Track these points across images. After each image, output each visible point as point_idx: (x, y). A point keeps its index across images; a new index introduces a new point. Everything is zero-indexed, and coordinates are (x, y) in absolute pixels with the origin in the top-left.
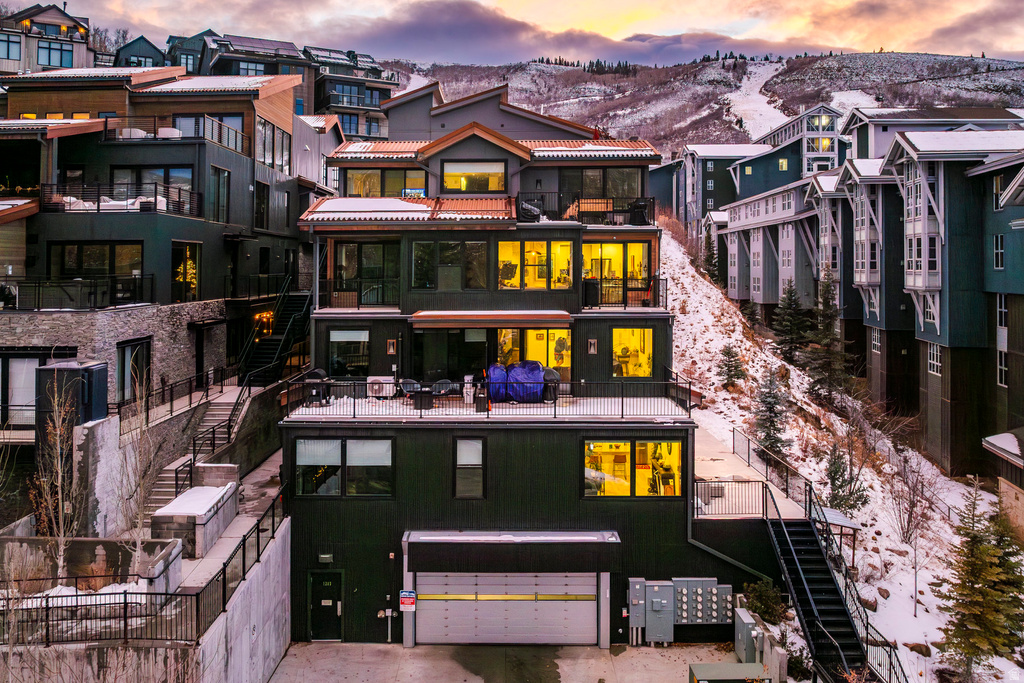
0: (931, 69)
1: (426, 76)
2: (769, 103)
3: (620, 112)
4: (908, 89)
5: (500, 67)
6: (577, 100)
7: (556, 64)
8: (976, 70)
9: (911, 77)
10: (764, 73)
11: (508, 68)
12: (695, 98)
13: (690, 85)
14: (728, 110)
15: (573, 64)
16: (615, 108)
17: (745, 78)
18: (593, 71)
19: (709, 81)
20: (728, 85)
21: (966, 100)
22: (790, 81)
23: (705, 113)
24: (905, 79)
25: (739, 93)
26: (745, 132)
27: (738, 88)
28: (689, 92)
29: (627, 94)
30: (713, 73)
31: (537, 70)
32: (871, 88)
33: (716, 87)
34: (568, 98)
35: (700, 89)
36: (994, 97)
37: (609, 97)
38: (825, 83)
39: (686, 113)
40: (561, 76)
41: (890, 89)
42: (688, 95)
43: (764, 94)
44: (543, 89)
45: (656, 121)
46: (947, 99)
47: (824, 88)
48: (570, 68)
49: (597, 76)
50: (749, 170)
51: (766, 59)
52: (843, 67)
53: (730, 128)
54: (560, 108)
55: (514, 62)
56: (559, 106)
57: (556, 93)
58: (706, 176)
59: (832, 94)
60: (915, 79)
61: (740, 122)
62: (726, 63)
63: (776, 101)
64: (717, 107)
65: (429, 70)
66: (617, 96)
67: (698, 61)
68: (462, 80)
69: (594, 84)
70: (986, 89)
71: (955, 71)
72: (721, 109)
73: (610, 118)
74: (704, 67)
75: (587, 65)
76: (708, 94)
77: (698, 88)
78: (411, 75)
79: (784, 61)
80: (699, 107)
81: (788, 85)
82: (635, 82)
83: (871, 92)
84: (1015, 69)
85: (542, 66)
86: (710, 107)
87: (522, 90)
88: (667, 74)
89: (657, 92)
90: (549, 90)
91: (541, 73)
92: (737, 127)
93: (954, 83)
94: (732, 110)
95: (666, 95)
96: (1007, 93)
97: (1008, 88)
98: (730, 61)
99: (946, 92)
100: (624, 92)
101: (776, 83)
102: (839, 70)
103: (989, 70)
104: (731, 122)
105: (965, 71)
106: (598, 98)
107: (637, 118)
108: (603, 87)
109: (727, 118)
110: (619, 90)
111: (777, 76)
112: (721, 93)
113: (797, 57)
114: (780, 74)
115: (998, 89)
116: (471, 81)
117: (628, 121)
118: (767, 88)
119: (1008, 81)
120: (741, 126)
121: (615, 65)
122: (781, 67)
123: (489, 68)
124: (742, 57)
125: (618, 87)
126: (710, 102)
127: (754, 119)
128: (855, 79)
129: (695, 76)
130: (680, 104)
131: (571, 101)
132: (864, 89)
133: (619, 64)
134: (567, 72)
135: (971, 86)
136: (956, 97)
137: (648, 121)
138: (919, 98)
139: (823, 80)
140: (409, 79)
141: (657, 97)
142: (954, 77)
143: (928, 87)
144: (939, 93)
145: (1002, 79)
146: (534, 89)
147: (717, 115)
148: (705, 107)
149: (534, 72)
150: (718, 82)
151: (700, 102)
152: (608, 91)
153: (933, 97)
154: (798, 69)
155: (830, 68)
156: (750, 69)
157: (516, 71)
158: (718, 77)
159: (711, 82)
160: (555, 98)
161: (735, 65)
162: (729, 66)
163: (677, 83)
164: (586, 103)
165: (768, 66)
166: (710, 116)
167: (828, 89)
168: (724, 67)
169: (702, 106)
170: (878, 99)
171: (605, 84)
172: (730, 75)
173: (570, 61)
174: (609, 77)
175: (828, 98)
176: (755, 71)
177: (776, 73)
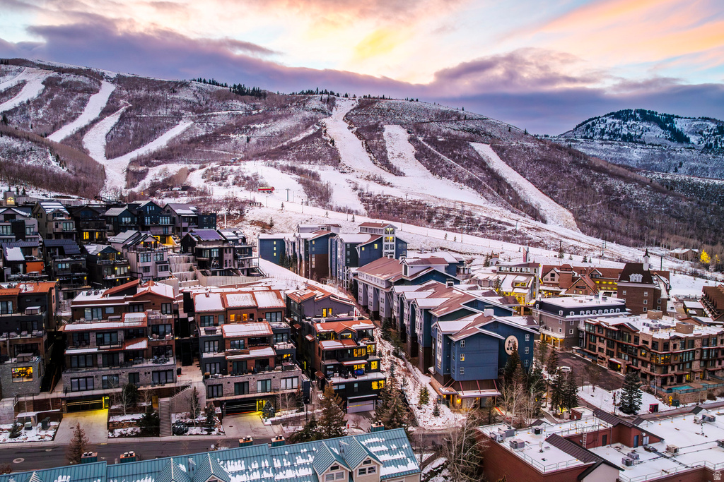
0: (437, 115)
1: (113, 82)
2: (349, 128)
3: (257, 126)
4: (425, 126)
5: (169, 82)
6: (227, 112)
7: (210, 83)
8: (459, 118)
9: (427, 119)
10: (345, 106)
11: (176, 83)
12: (304, 120)
13: (301, 110)
14: (325, 132)
15: (222, 85)
16: (253, 122)
17: (334, 108)
18: (236, 92)
20: (324, 112)
21: (453, 136)
22: (361, 115)
23: (311, 132)
24: (423, 120)
25: (331, 119)
26: (336, 149)
27: (330, 115)
28: (300, 115)
29: (260, 111)
30: (315, 103)
31: (198, 87)
32: (405, 124)
33: (317, 114)
34: (220, 110)
35: (308, 114)
36: (467, 135)
37: (248, 113)
38: (380, 118)
39: (299, 130)
40: (214, 93)
41: (415, 126)
42: (300, 117)
43: (345, 121)
44: (203, 102)
45: (281, 134)
46: (444, 135)
47: (379, 122)
48: (220, 88)
49: (240, 97)
50: (363, 249)
51: (346, 96)
52: (390, 107)
53: (327, 145)
54: (216, 117)
55: (180, 79)
56: (215, 116)
57: (211, 106)
58: (347, 250)
59: (385, 126)
60: (428, 121)
61: (332, 141)
62: (323, 98)
63: (353, 128)
64: (318, 128)
65: (115, 79)
66: (254, 112)
67: (305, 92)
68: (141, 89)
69: (238, 101)
70: (463, 130)
71: (449, 118)
72: (320, 130)
73: (251, 129)
74: (309, 98)
75: (232, 87)
76: (312, 118)
77: (306, 113)
78: (102, 82)
79: (357, 99)
80: (307, 127)
81: (360, 118)
82: (266, 103)
83: (405, 126)
84: (478, 119)
85: (201, 85)
86: (314, 128)
87: (187, 101)
88: (286, 100)
89: (280, 113)
90: (207, 103)
91: (201, 90)
92: (331, 145)
93: (448, 125)
94: (328, 132)
95: (286, 116)
96: (474, 133)
97: (474, 130)
98: (325, 96)
99: (444, 130)
100: (258, 109)
101: (352, 115)
102: (388, 111)
103: (465, 119)
104: (327, 141)
105: (454, 118)
106: (241, 112)
107: (269, 131)
108: (244, 105)
109: (325, 138)
110: (255, 108)
111: (353, 110)
112: (320, 118)
113: (364, 97)
114: (354, 109)
115: (469, 131)
116: (149, 91)
117: (263, 133)
118: (347, 118)
119: (474, 126)
120: (333, 145)
121: (251, 89)
122: (356, 104)
123: (162, 82)
124: (332, 93)
125: (254, 106)
126: (313, 123)
127: (341, 140)
128: (397, 117)
129: (304, 105)
130: (296, 123)
131: (223, 112)
132: (401, 125)
133: (254, 89)
134: (219, 91)
135: (456, 128)
136: (449, 134)
137: (276, 134)
138: (430, 133)
139: (379, 116)
140: (100, 84)
141: (281, 117)
142: (448, 121)
143: (435, 126)
144: (440, 130)
145: (471, 125)
146: (196, 101)
147: (318, 134)
148: (311, 127)
149: (195, 89)
150: (319, 110)
151: (309, 123)
152: (248, 108)
153: (437, 133)
154: (365, 106)
155: (383, 109)
156: (337, 102)
157: (182, 86)
158: (318, 107)
159: (314, 110)
160: (211, 109)
161: (328, 100)
162: (325, 99)
163: (293, 108)
164: (233, 115)
165: (347, 101)
166: (314, 134)
167: (382, 123)
168: (321, 100)
169: (309, 126)
170: (408, 132)
171: (245, 103)
172: (325, 106)
173: (220, 82)
174: (247, 97)
175: (382, 129)
176: (340, 104)
177: (352, 108)
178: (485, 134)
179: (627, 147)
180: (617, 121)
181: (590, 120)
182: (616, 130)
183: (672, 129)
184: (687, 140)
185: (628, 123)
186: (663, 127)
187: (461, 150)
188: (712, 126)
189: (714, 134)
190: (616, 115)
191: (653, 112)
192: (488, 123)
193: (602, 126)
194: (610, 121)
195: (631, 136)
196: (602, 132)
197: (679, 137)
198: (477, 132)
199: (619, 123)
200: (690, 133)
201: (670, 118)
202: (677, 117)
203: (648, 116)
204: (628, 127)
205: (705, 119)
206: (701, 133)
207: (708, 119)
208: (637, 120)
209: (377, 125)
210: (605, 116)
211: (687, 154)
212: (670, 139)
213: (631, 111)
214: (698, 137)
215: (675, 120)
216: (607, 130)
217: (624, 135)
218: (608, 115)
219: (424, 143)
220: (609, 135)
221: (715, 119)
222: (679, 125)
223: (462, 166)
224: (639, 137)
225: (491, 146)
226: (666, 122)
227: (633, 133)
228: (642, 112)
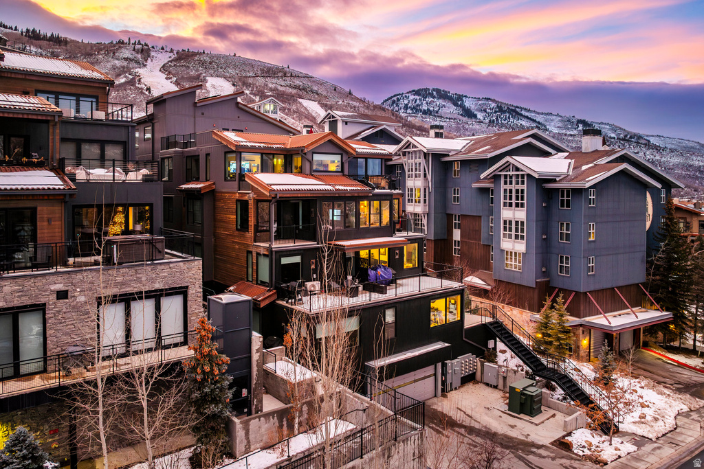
0: (262, 70)
2: (167, 79)
4: (250, 80)
8: (285, 75)
9: (252, 74)
10: (164, 58)
12: (114, 69)
13: (110, 59)
14: (139, 80)
15: (11, 28)
17: (149, 59)
18: (29, 36)
19: (124, 58)
20: (138, 62)
21: (281, 91)
22: (180, 66)
23: (123, 81)
24: (248, 74)
25: (145, 69)
27: (145, 66)
28: (110, 64)
30: (126, 53)
32: (230, 77)
33: (129, 63)
35: (118, 64)
36: (294, 91)
38: (202, 70)
41: (240, 80)
42: (109, 65)
43: (162, 72)
46: (271, 90)
47: (202, 73)
48: (8, 30)
49: (34, 41)
51: (163, 49)
52: (213, 62)
53: (142, 93)
59: (207, 78)
60: (254, 75)
61: (148, 89)
62: (136, 48)
63: (171, 78)
64: (131, 77)
67: (115, 42)
70: (290, 86)
71: (275, 74)
72: (134, 79)
74: (120, 47)
75: (24, 30)
76: (123, 67)
77: (117, 62)
79: (175, 52)
80: (118, 75)
81: (179, 69)
82: (67, 50)
83: (230, 80)
84: (304, 77)
86: (126, 77)
88: (92, 48)
92: (147, 93)
93: (274, 81)
94: (142, 80)
96: (301, 90)
97: (301, 87)
98: (138, 47)
99: (270, 85)
101: (170, 66)
102: (210, 64)
103: (291, 76)
104: (142, 89)
105: (280, 74)
108: (40, 50)
109: (139, 86)
111: (171, 61)
112: (133, 68)
113: (183, 50)
114: (173, 60)
115: (296, 87)
118: (164, 69)
119: (301, 83)
120: (150, 93)
121: (49, 35)
122: (174, 56)
124: (146, 45)
125: (52, 52)
126: (125, 72)
127: (158, 88)
128: (220, 70)
129: (114, 53)
132: (225, 78)
133: (52, 35)
134: (6, 33)
135: (283, 84)
136: (276, 89)
138: (257, 87)
139: (201, 69)
142: (274, 77)
143: (260, 81)
144: (267, 85)
145: (298, 82)
147: (131, 83)
148: (122, 76)
150: (131, 60)
151: (119, 72)
153: (264, 87)
154: (184, 58)
155: (205, 61)
156: (152, 54)
158: (130, 56)
159: (126, 59)
161: (142, 50)
162: (138, 50)
163: (101, 56)
165: (164, 53)
166: (126, 83)
167: (204, 75)
168: (134, 50)
169: (120, 75)
170: (234, 85)
171: (41, 49)
172: (139, 56)
173: (8, 25)
174: (44, 43)
175: (205, 81)
176: (156, 55)
177: (170, 59)
178: (312, 91)
179: (428, 120)
180: (418, 97)
181: (395, 96)
182: (418, 105)
183: (462, 106)
184: (475, 116)
185: (427, 99)
186: (455, 104)
187: (290, 104)
188: (493, 105)
189: (496, 112)
190: (417, 93)
191: (446, 92)
192: (314, 81)
193: (406, 102)
194: (412, 97)
195: (431, 112)
196: (406, 107)
197: (469, 113)
198: (304, 89)
199: (420, 100)
200: (477, 110)
201: (460, 97)
202: (466, 96)
203: (443, 95)
204: (427, 103)
205: (488, 99)
206: (485, 111)
207: (489, 99)
208: (434, 97)
209: (199, 76)
210: (408, 93)
211: (478, 127)
212: (462, 115)
213: (429, 89)
214: (483, 114)
215: (464, 99)
216: (410, 105)
217: (424, 110)
218: (410, 92)
219: (252, 96)
220: (412, 109)
221: (494, 100)
222: (468, 103)
223: (293, 118)
224: (437, 112)
225: (319, 103)
226: (457, 101)
227: (431, 109)
228: (438, 91)
